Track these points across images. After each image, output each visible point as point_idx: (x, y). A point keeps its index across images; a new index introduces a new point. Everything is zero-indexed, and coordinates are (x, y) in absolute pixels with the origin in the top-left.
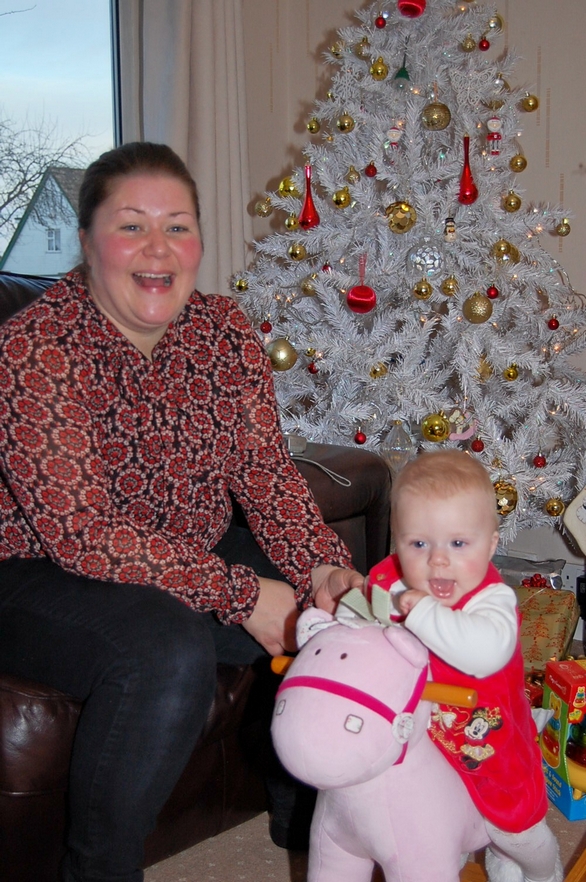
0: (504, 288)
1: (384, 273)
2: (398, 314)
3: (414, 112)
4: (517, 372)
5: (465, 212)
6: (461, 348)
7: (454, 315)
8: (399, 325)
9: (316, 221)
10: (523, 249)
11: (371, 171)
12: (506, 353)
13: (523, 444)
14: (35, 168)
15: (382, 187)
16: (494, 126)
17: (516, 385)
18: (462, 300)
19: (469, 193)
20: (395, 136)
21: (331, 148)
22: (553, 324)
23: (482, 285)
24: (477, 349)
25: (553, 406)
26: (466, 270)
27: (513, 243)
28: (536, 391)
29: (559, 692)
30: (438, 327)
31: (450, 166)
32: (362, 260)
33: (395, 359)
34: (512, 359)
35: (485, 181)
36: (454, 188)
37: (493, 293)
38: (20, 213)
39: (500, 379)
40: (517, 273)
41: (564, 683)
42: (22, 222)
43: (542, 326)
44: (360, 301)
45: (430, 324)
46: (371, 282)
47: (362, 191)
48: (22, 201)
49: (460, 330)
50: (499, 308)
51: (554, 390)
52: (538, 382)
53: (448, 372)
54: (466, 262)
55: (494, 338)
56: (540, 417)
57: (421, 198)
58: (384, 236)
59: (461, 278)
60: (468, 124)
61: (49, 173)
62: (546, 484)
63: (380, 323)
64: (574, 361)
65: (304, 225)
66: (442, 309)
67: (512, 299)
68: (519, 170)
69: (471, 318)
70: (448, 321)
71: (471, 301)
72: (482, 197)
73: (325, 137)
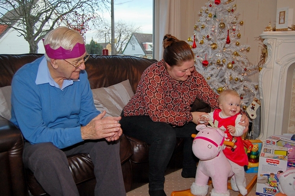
0: (235, 62)
1: (210, 57)
2: (213, 66)
3: (217, 24)
4: (238, 80)
5: (227, 45)
6: (226, 74)
7: (225, 66)
8: (213, 69)
9: (196, 47)
10: (239, 54)
11: (208, 37)
12: (235, 75)
14: (130, 33)
15: (210, 40)
16: (234, 28)
17: (238, 82)
18: (226, 64)
19: (228, 42)
20: (213, 29)
21: (199, 31)
22: (245, 70)
23: (230, 61)
24: (229, 74)
25: (244, 86)
26: (227, 58)
27: (237, 52)
28: (241, 83)
29: (245, 147)
30: (221, 69)
31: (224, 35)
32: (206, 55)
33: (212, 76)
34: (237, 77)
35: (232, 39)
36: (225, 40)
37: (233, 63)
38: (127, 42)
39: (234, 81)
40: (238, 58)
41: (246, 144)
42: (127, 44)
43: (243, 70)
44: (205, 64)
45: (219, 68)
46: (207, 60)
47: (206, 41)
48: (128, 40)
49: (226, 70)
50: (234, 65)
51: (245, 83)
52: (241, 81)
53: (223, 78)
54: (227, 56)
55: (233, 72)
56: (242, 88)
57: (219, 42)
58: (210, 50)
59: (226, 59)
60: (229, 27)
61: (133, 34)
62: (243, 103)
63: (209, 68)
64: (249, 77)
65: (193, 47)
66: (222, 65)
67: (237, 64)
68: (239, 37)
69: (228, 68)
70: (223, 68)
71: (228, 65)
72: (231, 42)
73: (198, 29)
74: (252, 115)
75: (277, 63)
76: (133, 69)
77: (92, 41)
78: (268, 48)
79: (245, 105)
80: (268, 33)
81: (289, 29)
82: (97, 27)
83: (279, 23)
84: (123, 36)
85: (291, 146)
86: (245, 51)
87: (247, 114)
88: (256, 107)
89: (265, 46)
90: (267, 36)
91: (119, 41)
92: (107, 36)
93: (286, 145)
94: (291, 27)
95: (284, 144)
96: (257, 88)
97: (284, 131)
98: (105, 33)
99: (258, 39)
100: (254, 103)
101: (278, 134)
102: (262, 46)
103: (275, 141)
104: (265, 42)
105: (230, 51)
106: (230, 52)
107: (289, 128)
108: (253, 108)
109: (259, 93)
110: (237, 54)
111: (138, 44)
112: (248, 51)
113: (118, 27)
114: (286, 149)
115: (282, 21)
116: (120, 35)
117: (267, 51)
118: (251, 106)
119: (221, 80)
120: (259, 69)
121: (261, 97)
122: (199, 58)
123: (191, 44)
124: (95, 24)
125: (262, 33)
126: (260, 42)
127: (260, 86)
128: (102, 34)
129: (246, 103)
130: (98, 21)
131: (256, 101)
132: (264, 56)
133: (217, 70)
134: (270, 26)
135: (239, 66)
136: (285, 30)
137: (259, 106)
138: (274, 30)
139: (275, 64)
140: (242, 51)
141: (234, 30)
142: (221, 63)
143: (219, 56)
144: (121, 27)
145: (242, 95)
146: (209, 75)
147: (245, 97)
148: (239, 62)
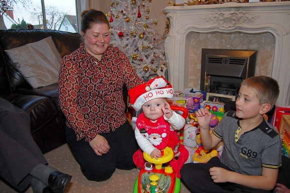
0: (146, 33)
1: (124, 30)
2: (128, 37)
3: (129, 1)
5: (139, 19)
6: (139, 43)
7: (137, 37)
8: (128, 39)
9: (113, 21)
10: (149, 26)
11: (122, 12)
12: (146, 44)
13: (150, 60)
14: (62, 15)
15: (124, 15)
16: (144, 4)
17: (149, 49)
19: (139, 16)
20: (126, 5)
21: (115, 8)
22: (154, 39)
23: (141, 32)
24: (141, 43)
25: (154, 53)
27: (147, 25)
30: (135, 40)
31: (136, 10)
32: (121, 27)
33: (127, 45)
34: (147, 45)
35: (142, 13)
36: (137, 15)
37: (144, 34)
38: (60, 24)
39: (145, 49)
40: (148, 30)
42: (61, 25)
43: (153, 39)
44: (121, 35)
45: (133, 39)
46: (122, 32)
47: (121, 15)
48: (61, 21)
49: (138, 40)
50: (145, 36)
51: (155, 50)
52: (152, 49)
54: (139, 28)
55: (144, 41)
56: (152, 55)
57: (131, 16)
58: (125, 23)
59: (138, 31)
60: (139, 3)
61: (65, 16)
62: (154, 67)
63: (124, 39)
64: (159, 46)
65: (111, 21)
66: (135, 36)
67: (147, 34)
68: (149, 12)
69: (140, 38)
70: (136, 38)
71: (140, 35)
72: (142, 16)
73: (114, 5)
75: (178, 33)
76: (57, 42)
77: (23, 21)
78: (171, 20)
79: (155, 68)
80: (167, 8)
81: (185, 5)
82: (28, 9)
84: (56, 18)
85: (190, 97)
86: (154, 24)
88: (164, 70)
89: (168, 19)
90: (168, 10)
91: (52, 23)
92: (40, 19)
93: (186, 96)
94: (187, 3)
95: (184, 95)
96: (164, 55)
97: (186, 86)
98: (38, 15)
99: (162, 13)
100: (163, 66)
101: (181, 89)
102: (166, 19)
103: (178, 94)
104: (168, 15)
105: (141, 24)
107: (189, 84)
108: (162, 70)
109: (165, 59)
110: (147, 27)
111: (71, 25)
112: (156, 24)
113: (50, 10)
114: (185, 99)
116: (53, 17)
117: (170, 23)
118: (160, 69)
119: (136, 48)
120: (164, 38)
121: (167, 61)
122: (116, 30)
123: (109, 19)
124: (25, 6)
125: (165, 8)
126: (164, 15)
127: (166, 52)
128: (35, 16)
129: (157, 67)
130: (28, 3)
131: (164, 65)
132: (168, 27)
133: (131, 40)
134: (171, 2)
135: (150, 36)
136: (182, 5)
137: (166, 68)
138: (175, 5)
139: (176, 33)
140: (151, 24)
141: (144, 6)
142: (135, 34)
143: (133, 28)
144: (53, 9)
145: (152, 60)
146: (124, 44)
147: (155, 62)
148: (149, 33)
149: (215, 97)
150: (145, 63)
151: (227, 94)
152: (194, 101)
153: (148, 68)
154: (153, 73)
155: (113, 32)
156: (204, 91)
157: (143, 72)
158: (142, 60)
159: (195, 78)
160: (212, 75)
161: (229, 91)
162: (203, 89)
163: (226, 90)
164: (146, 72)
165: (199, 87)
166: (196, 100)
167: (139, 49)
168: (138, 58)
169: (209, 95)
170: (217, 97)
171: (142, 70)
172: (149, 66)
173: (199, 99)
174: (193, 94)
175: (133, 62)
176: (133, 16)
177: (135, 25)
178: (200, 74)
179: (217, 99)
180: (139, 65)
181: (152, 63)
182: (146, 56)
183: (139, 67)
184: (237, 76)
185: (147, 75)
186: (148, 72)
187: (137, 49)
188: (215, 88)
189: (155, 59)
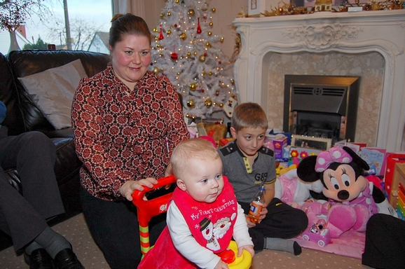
0: (208, 54)
1: (179, 50)
2: (184, 60)
3: (185, 12)
4: (212, 74)
5: (199, 36)
6: (198, 68)
7: (196, 60)
8: (183, 63)
9: (163, 38)
10: (213, 45)
11: (176, 26)
12: (209, 69)
13: (213, 90)
14: (93, 32)
15: (178, 30)
16: (205, 15)
17: (212, 77)
19: (199, 31)
20: (181, 17)
21: (166, 20)
22: (220, 63)
23: (202, 53)
24: (202, 68)
25: (220, 82)
26: (199, 50)
27: (210, 43)
30: (193, 64)
31: (194, 24)
32: (174, 47)
33: (182, 71)
35: (203, 28)
36: (196, 30)
37: (205, 55)
38: (90, 43)
39: (208, 76)
40: (211, 50)
42: (90, 46)
43: (217, 63)
44: (174, 57)
45: (191, 62)
46: (176, 52)
47: (174, 31)
48: (90, 40)
49: (198, 64)
50: (207, 59)
51: (221, 78)
52: (216, 76)
53: (196, 74)
54: (199, 48)
55: (206, 66)
56: (217, 84)
57: (188, 32)
58: (179, 42)
59: (198, 52)
60: (199, 14)
61: (96, 33)
62: (219, 100)
63: (179, 62)
64: (226, 72)
65: (160, 39)
66: (194, 59)
67: (210, 56)
68: (212, 26)
69: (201, 61)
70: (195, 62)
71: (200, 57)
72: (203, 32)
73: (164, 17)
74: (230, 113)
75: (251, 53)
77: (39, 39)
78: (242, 36)
79: (222, 102)
80: (237, 20)
81: (261, 16)
82: (46, 23)
83: (252, 9)
84: (84, 36)
86: (219, 43)
87: (225, 113)
88: (233, 105)
89: (239, 35)
90: (239, 22)
91: (78, 42)
92: (62, 36)
94: (263, 13)
96: (233, 84)
98: (59, 31)
99: (230, 27)
100: (231, 99)
102: (235, 35)
104: (238, 30)
105: (202, 42)
106: (201, 44)
108: (230, 105)
109: (235, 89)
110: (209, 46)
111: (104, 45)
112: (222, 42)
113: (76, 24)
115: (254, 6)
116: (80, 35)
117: (241, 41)
118: (228, 103)
119: (194, 75)
120: (233, 61)
121: (237, 92)
122: (167, 51)
123: (157, 36)
124: (43, 20)
125: (234, 20)
126: (233, 30)
127: (235, 80)
128: (55, 33)
129: (223, 100)
130: (46, 15)
131: (233, 97)
132: (238, 46)
133: (188, 64)
134: (242, 12)
135: (214, 59)
136: (257, 16)
137: (236, 102)
138: (247, 16)
139: (249, 54)
140: (216, 42)
141: (205, 18)
142: (193, 56)
143: (190, 47)
144: (79, 24)
145: (217, 91)
146: (179, 70)
147: (221, 93)
148: (213, 54)
149: (303, 140)
150: (208, 95)
151: (320, 136)
152: (275, 146)
153: (211, 101)
154: (218, 108)
155: (164, 53)
156: (289, 133)
157: (205, 107)
158: (203, 91)
159: (275, 115)
160: (298, 111)
161: (322, 133)
162: (286, 130)
163: (318, 131)
164: (209, 107)
165: (281, 128)
166: (277, 144)
167: (199, 76)
168: (198, 88)
169: (294, 137)
170: (306, 141)
171: (203, 104)
172: (213, 99)
173: (281, 143)
174: (273, 136)
175: (190, 94)
176: (191, 31)
177: (193, 43)
178: (283, 109)
179: (307, 144)
180: (199, 97)
181: (217, 95)
182: (208, 86)
183: (199, 100)
184: (334, 112)
185: (211, 111)
186: (211, 108)
187: (197, 77)
188: (303, 128)
189: (221, 90)
